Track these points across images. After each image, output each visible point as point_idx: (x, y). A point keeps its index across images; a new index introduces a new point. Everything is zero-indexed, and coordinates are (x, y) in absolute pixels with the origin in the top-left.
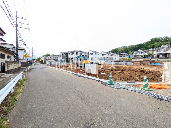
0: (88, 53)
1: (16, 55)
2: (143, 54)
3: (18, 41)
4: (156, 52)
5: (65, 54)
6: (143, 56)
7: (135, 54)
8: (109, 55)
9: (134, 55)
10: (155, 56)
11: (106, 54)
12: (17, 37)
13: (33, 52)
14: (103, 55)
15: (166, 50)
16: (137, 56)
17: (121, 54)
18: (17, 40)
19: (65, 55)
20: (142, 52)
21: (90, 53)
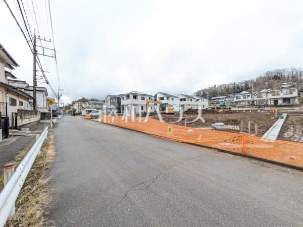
0: (156, 96)
1: (32, 101)
2: (250, 98)
3: (37, 77)
4: (273, 95)
5: (115, 98)
6: (251, 102)
7: (237, 98)
8: (191, 100)
9: (235, 100)
10: (271, 103)
11: (187, 99)
12: (35, 71)
13: (60, 95)
14: (181, 100)
15: (288, 91)
16: (240, 102)
17: (213, 98)
18: (35, 75)
19: (114, 100)
20: (249, 96)
21: (159, 96)
